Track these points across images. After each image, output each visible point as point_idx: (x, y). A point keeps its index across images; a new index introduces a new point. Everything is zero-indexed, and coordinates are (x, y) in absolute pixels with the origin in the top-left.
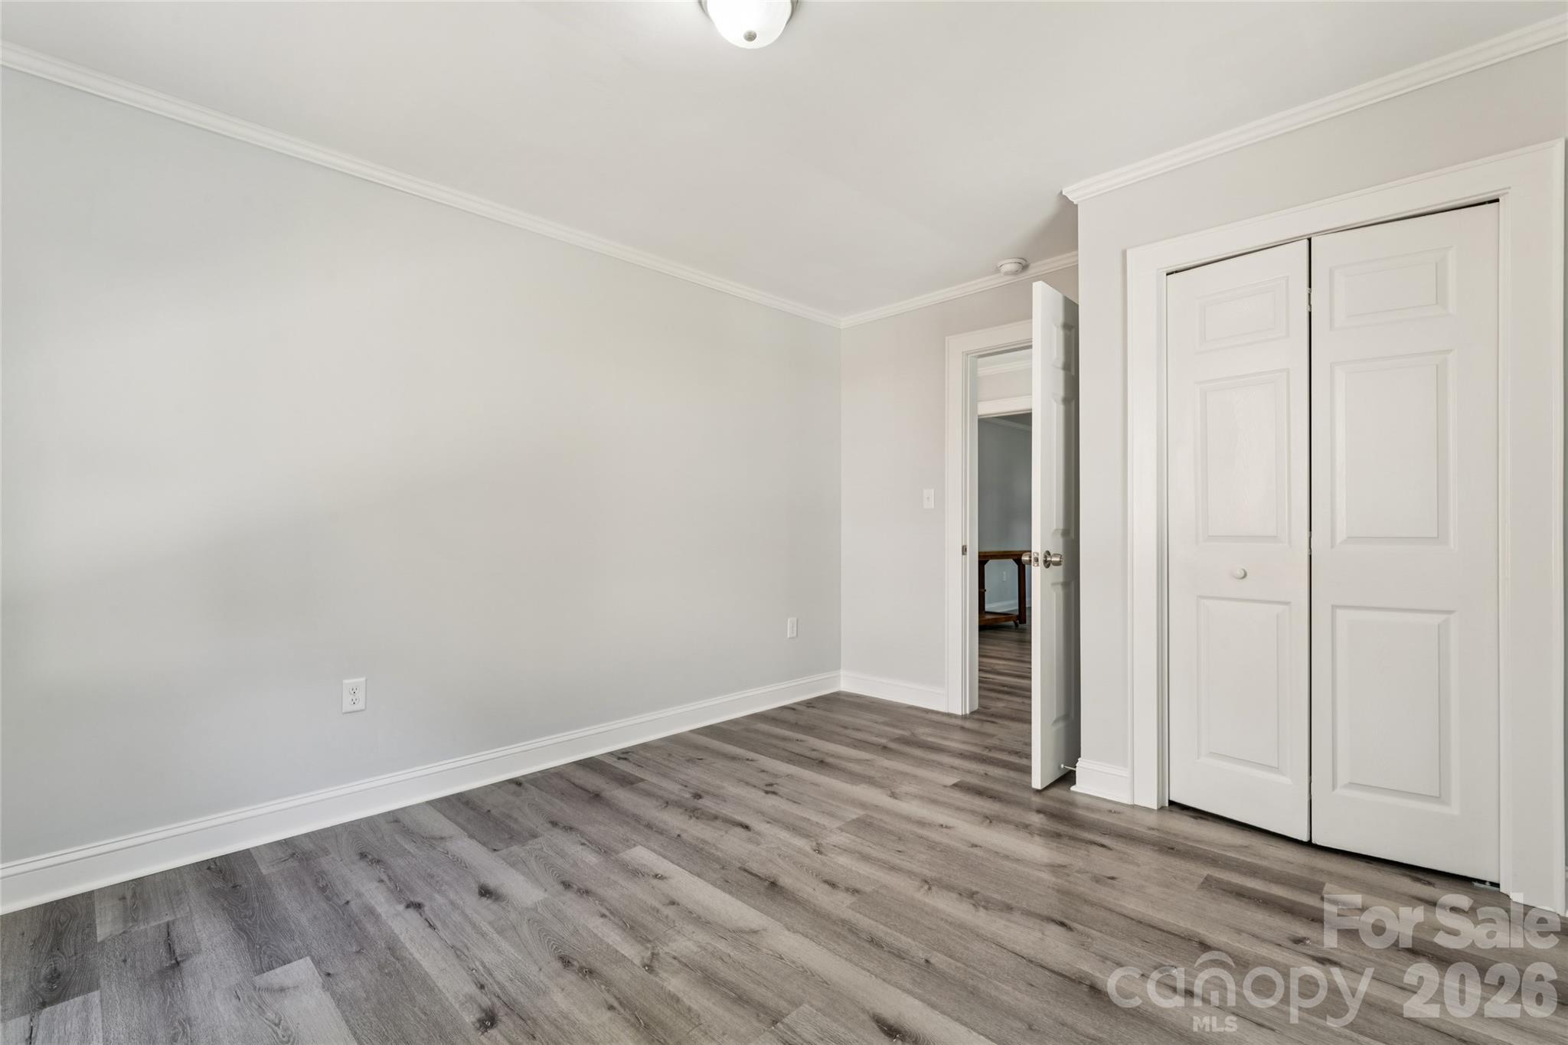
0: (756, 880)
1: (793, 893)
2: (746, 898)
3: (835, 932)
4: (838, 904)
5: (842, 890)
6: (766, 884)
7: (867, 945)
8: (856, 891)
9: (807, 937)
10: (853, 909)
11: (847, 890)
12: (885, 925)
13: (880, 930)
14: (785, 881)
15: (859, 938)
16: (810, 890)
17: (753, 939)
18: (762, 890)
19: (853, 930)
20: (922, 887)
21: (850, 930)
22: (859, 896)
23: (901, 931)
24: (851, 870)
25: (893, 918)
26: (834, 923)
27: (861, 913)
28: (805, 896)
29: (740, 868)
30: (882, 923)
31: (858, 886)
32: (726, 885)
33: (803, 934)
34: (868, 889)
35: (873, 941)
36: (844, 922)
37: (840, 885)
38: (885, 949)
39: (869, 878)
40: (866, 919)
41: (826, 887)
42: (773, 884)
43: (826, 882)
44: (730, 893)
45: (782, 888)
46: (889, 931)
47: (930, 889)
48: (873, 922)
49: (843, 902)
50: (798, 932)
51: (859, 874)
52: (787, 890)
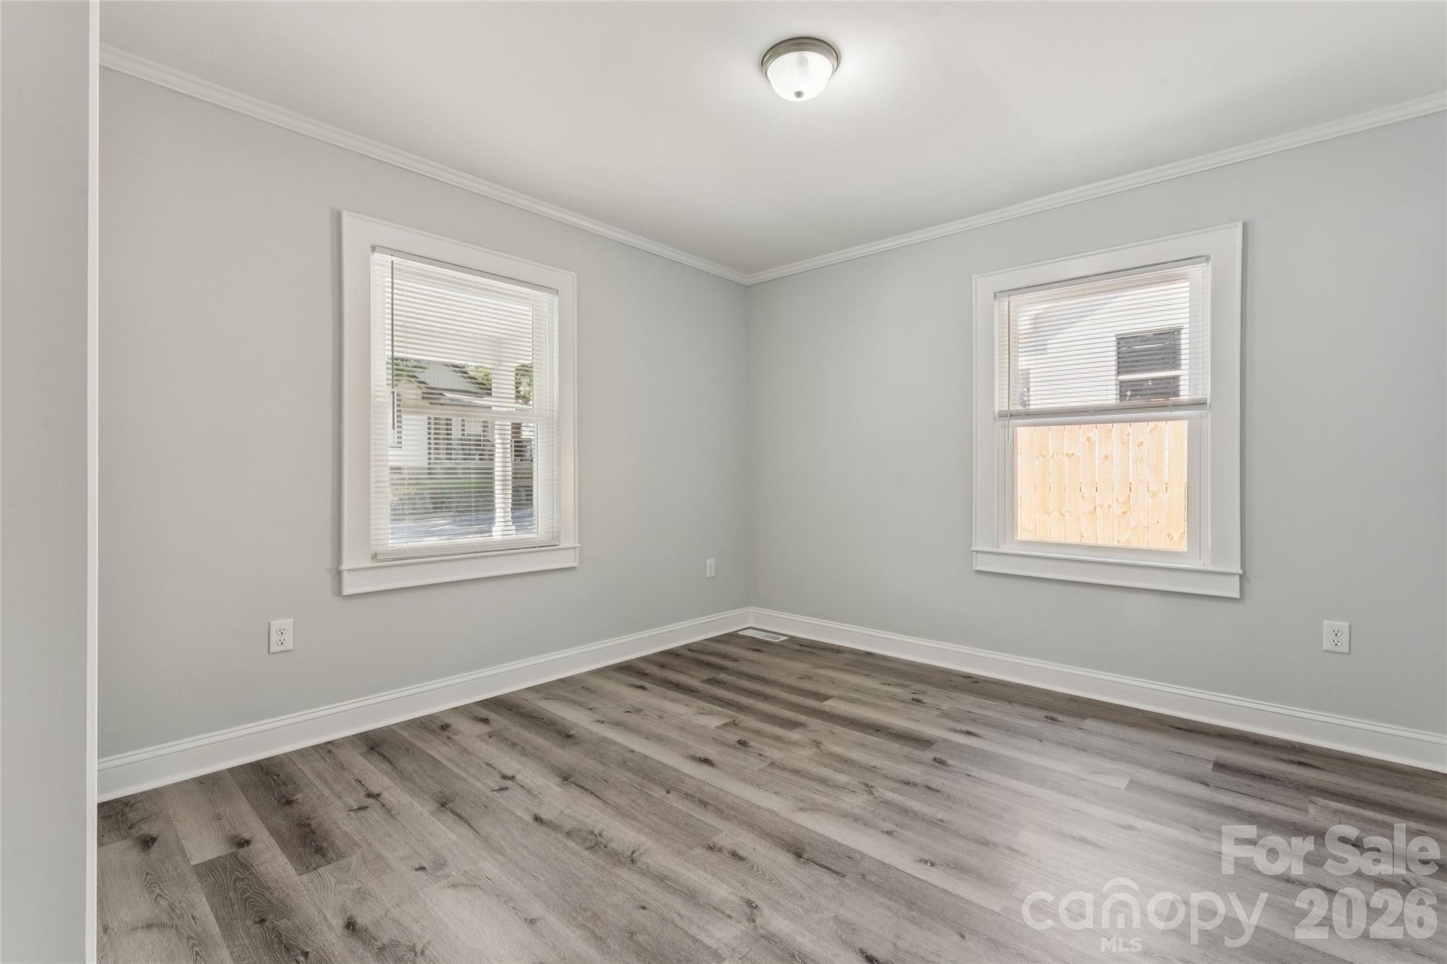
0: (819, 860)
1: (776, 845)
2: (822, 839)
3: (735, 810)
4: (731, 835)
5: (726, 849)
6: (806, 856)
7: (711, 802)
8: (711, 848)
9: (758, 807)
10: (717, 829)
11: (720, 850)
12: (692, 816)
13: (696, 812)
14: (787, 859)
15: (715, 807)
16: (758, 848)
17: (801, 805)
18: (808, 848)
19: (720, 812)
20: (641, 854)
21: (722, 812)
22: (710, 843)
23: (680, 811)
24: (714, 875)
25: (683, 822)
26: (735, 817)
27: (711, 826)
28: (763, 842)
29: (844, 876)
30: (694, 817)
31: (708, 854)
32: (850, 856)
33: (762, 808)
34: (698, 851)
35: (704, 804)
36: (727, 818)
37: (727, 855)
38: (697, 800)
39: (695, 865)
40: (707, 821)
41: (742, 853)
42: (798, 855)
43: (742, 859)
44: (839, 845)
45: (789, 851)
46: (690, 812)
47: (633, 852)
48: (702, 818)
49: (726, 835)
50: (766, 810)
51: (705, 870)
52: (782, 849)
